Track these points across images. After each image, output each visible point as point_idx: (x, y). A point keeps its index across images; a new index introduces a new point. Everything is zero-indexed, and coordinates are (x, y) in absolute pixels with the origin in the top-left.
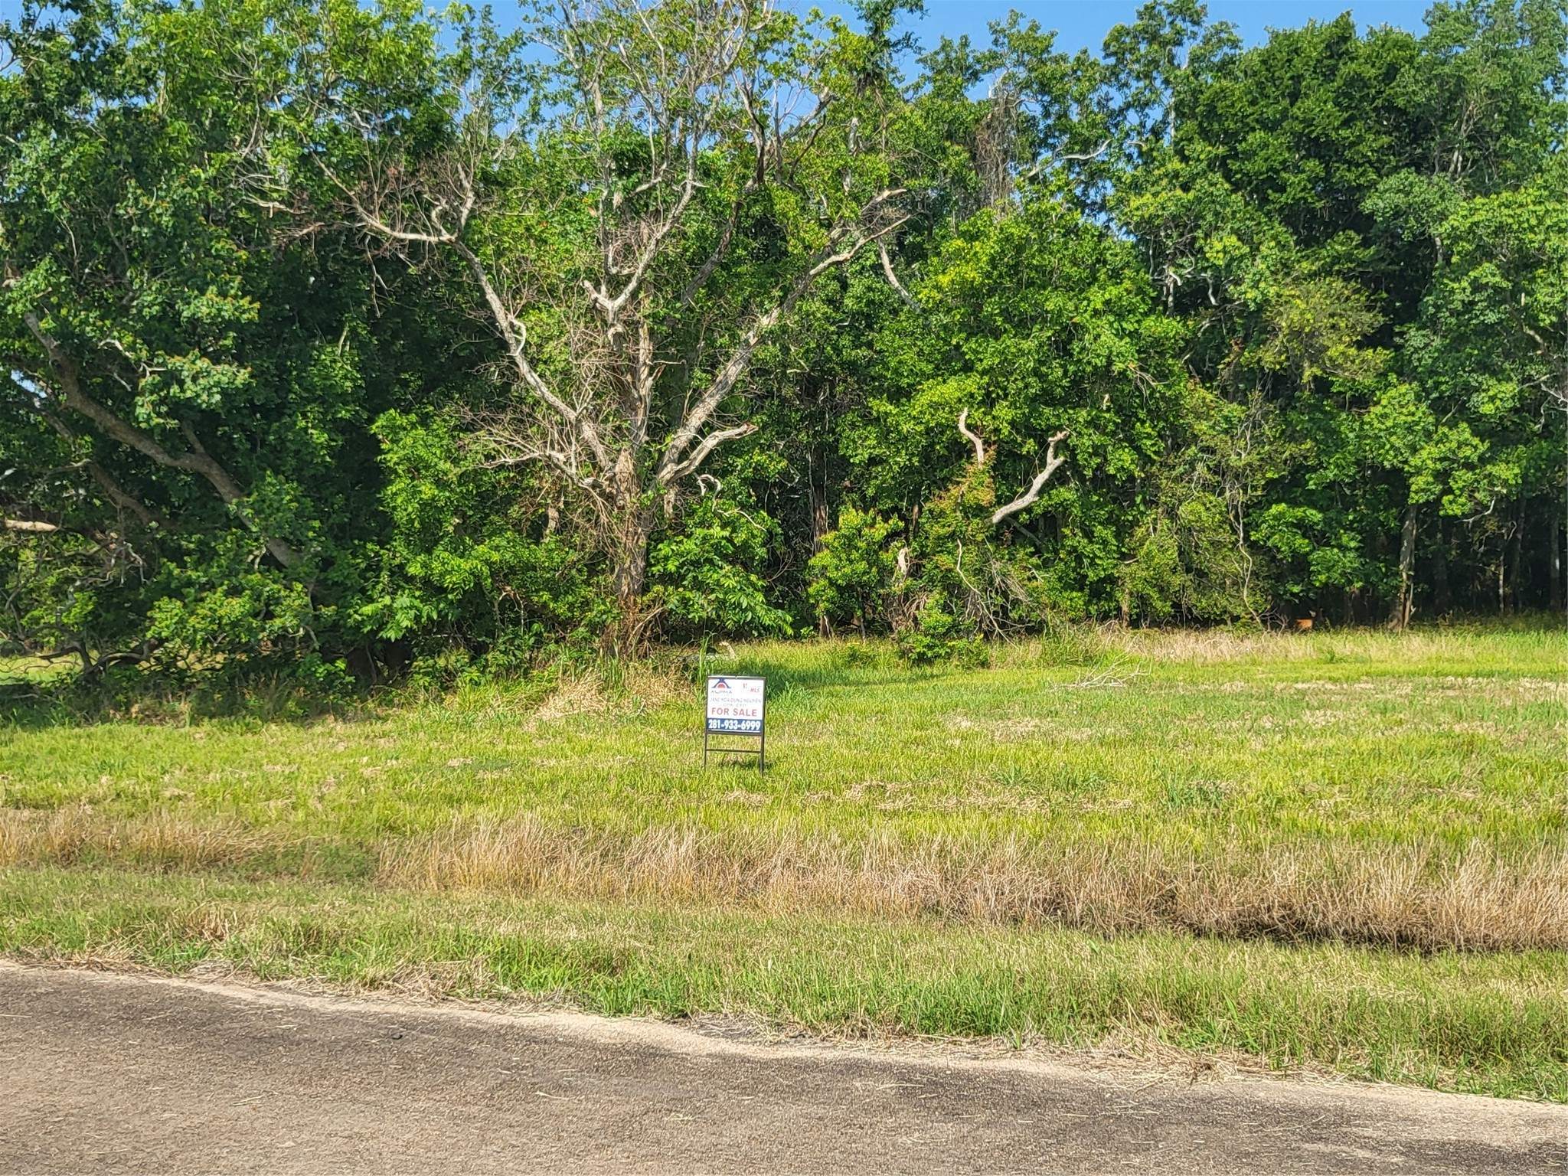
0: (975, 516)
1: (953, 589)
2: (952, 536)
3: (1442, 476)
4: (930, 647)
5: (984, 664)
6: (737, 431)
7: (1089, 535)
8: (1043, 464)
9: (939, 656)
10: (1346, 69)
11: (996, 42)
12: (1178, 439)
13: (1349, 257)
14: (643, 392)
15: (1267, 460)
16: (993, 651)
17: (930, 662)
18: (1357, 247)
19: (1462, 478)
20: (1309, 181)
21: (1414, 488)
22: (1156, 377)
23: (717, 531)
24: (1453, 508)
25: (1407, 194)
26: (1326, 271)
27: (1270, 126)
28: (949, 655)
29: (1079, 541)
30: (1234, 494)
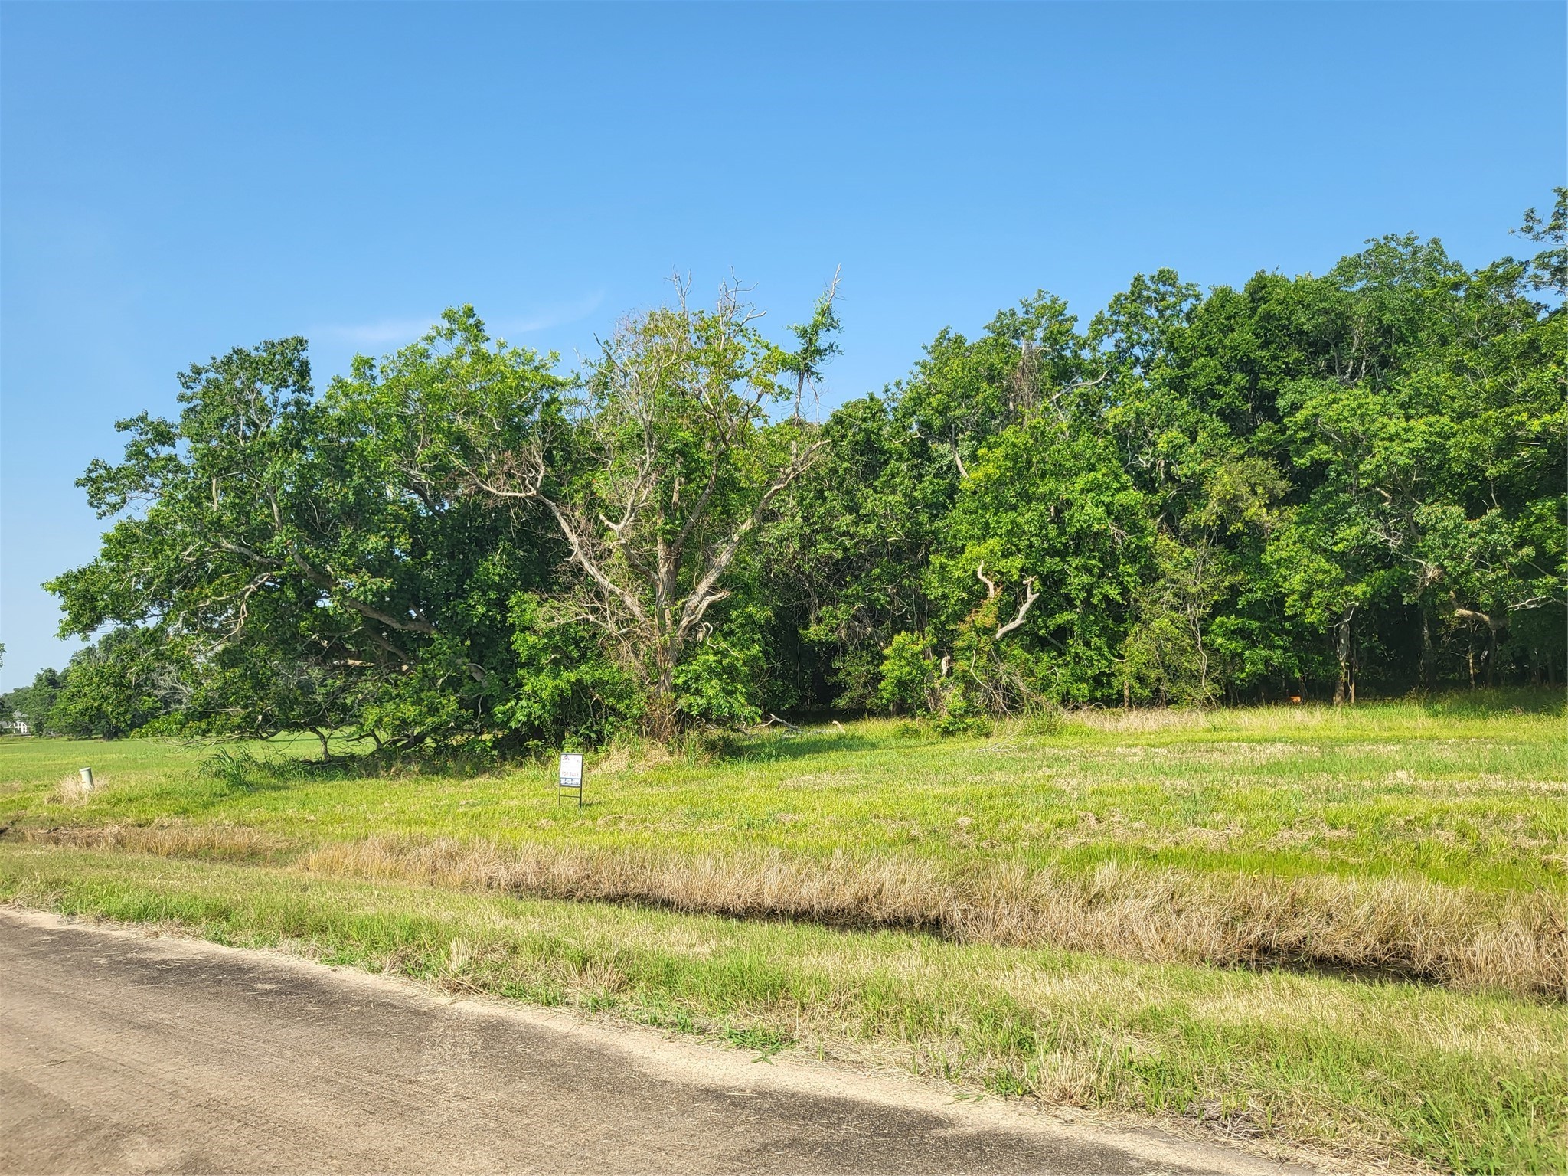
0: (984, 634)
1: (969, 684)
2: (969, 648)
3: (1306, 596)
4: (951, 724)
5: (988, 735)
6: (719, 596)
7: (1087, 644)
8: (1025, 598)
9: (959, 730)
10: (1263, 308)
11: (1027, 313)
12: (1150, 575)
13: (1268, 441)
14: (661, 575)
15: (1214, 588)
16: (995, 725)
17: (953, 733)
18: (1274, 433)
19: (1318, 595)
20: (1236, 389)
21: (1287, 604)
22: (1129, 532)
23: (711, 657)
24: (1312, 618)
25: (1301, 394)
26: (1251, 453)
27: (1211, 352)
28: (965, 730)
29: (1081, 649)
30: (1195, 612)
